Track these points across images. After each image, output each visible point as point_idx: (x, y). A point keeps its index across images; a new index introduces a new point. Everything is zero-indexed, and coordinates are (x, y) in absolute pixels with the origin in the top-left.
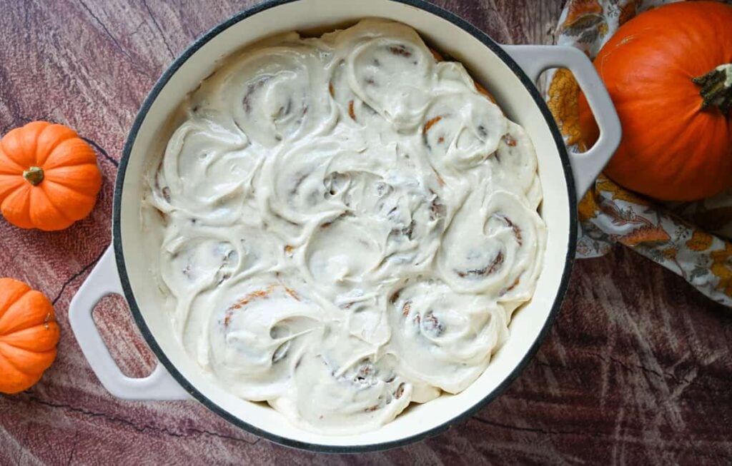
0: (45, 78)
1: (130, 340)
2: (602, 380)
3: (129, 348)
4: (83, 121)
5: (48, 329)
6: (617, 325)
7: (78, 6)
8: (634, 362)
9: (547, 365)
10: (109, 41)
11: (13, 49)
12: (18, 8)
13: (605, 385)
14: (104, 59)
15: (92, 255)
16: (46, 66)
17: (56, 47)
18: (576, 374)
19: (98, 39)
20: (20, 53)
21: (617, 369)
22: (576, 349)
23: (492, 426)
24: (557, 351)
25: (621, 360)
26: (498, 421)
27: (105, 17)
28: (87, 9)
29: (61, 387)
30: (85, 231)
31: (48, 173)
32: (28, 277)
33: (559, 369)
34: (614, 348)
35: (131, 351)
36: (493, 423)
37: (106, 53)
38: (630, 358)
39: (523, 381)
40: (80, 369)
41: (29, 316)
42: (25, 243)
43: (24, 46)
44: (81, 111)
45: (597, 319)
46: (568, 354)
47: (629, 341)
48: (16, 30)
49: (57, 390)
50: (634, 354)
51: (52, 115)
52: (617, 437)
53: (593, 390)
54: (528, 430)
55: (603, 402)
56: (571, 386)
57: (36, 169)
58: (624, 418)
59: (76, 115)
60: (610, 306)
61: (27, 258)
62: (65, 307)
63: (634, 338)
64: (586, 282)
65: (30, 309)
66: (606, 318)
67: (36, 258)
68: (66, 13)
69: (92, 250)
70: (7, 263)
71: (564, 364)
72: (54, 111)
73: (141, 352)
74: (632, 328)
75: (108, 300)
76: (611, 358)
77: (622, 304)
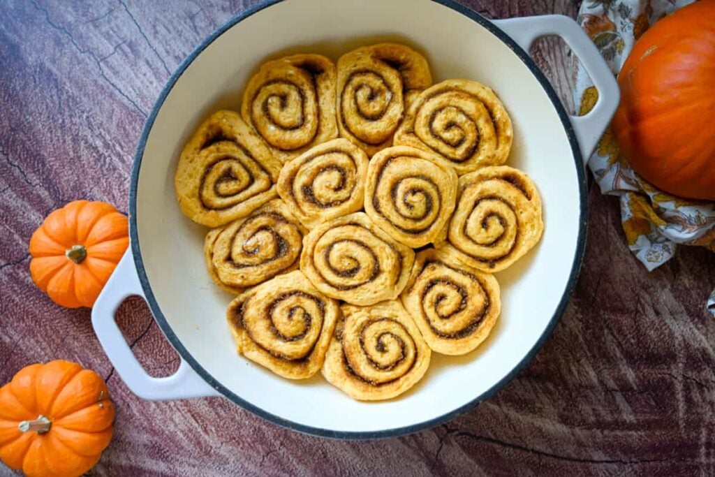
0: (81, 159)
1: (186, 411)
2: (678, 401)
3: (185, 418)
4: (121, 196)
5: (103, 407)
6: (684, 340)
7: (108, 87)
8: (709, 377)
9: (617, 391)
10: (140, 116)
11: (49, 135)
12: (51, 96)
13: (682, 406)
14: (137, 134)
15: (140, 328)
16: (82, 147)
17: (90, 128)
18: (649, 396)
19: (129, 116)
20: (57, 138)
21: (691, 387)
22: (645, 371)
23: (568, 462)
24: (625, 375)
25: (694, 377)
26: (574, 456)
27: (134, 94)
28: (117, 89)
29: (121, 466)
30: (132, 304)
31: (91, 250)
32: (79, 357)
33: (630, 394)
34: (685, 364)
35: (188, 422)
36: (569, 458)
37: (138, 127)
38: (703, 374)
39: (594, 410)
40: (138, 445)
41: (82, 396)
42: (74, 323)
43: (59, 131)
44: (119, 186)
45: (662, 336)
46: (637, 376)
47: (700, 356)
48: (51, 116)
49: (117, 470)
50: (708, 369)
51: (91, 193)
52: (703, 459)
53: (670, 412)
54: (607, 462)
55: (682, 424)
56: (646, 410)
57: (79, 247)
58: (707, 438)
59: (114, 191)
60: (673, 321)
61: (77, 339)
62: (118, 383)
63: (704, 351)
64: (644, 298)
65: (83, 389)
66: (671, 335)
67: (86, 337)
68: (97, 95)
69: (140, 323)
70: (58, 345)
71: (635, 388)
72: (93, 189)
73: (198, 422)
74: (701, 341)
75: (160, 372)
76: (683, 376)
77: (686, 317)
